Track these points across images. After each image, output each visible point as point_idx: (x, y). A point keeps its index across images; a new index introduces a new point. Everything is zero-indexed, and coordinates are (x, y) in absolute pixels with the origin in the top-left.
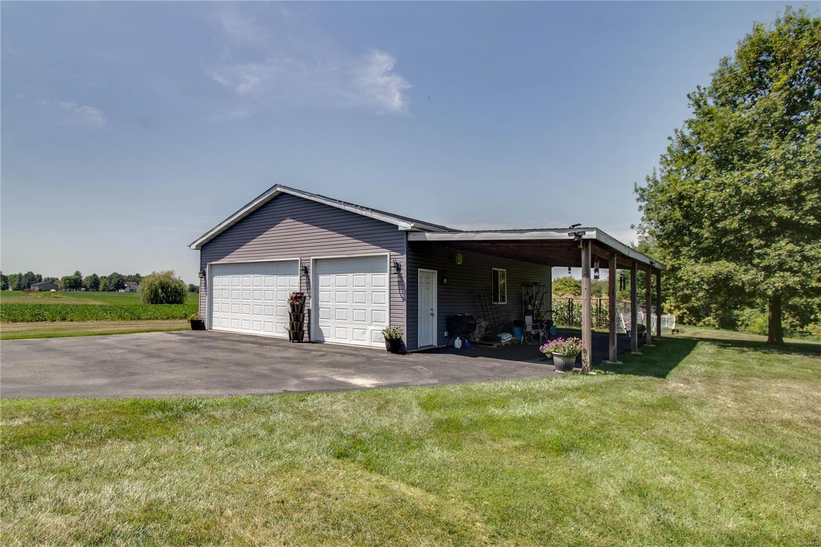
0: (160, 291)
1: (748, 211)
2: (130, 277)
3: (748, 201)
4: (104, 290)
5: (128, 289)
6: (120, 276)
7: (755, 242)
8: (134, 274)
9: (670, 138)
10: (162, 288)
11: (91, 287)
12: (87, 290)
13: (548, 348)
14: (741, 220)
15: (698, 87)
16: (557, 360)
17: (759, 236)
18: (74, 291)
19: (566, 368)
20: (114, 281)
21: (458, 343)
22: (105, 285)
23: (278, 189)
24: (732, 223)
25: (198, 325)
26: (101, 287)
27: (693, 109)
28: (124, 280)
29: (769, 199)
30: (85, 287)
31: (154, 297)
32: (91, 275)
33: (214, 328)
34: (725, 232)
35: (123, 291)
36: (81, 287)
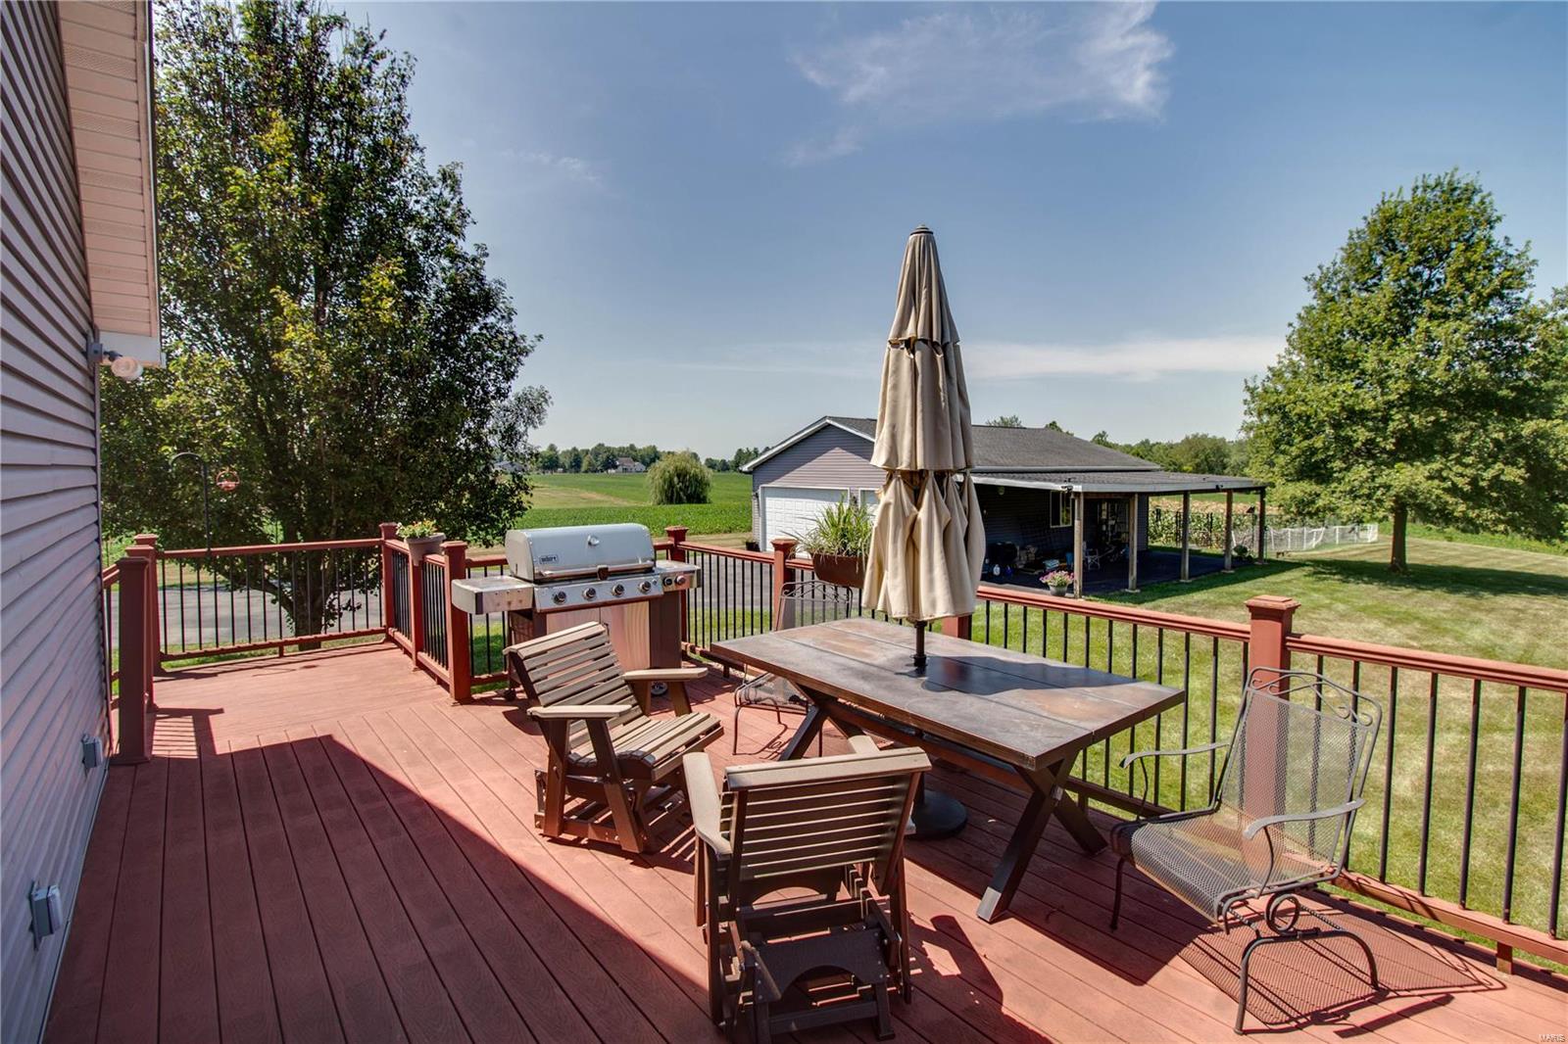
0: (676, 479)
2: (621, 449)
4: (586, 472)
5: (620, 469)
6: (609, 449)
8: (627, 445)
9: (1290, 325)
10: (679, 476)
11: (572, 467)
12: (565, 471)
15: (1320, 267)
18: (548, 474)
20: (602, 457)
22: (590, 464)
23: (828, 421)
25: (751, 547)
26: (584, 466)
28: (614, 456)
30: (563, 466)
31: (669, 487)
32: (570, 449)
35: (613, 471)
36: (557, 467)
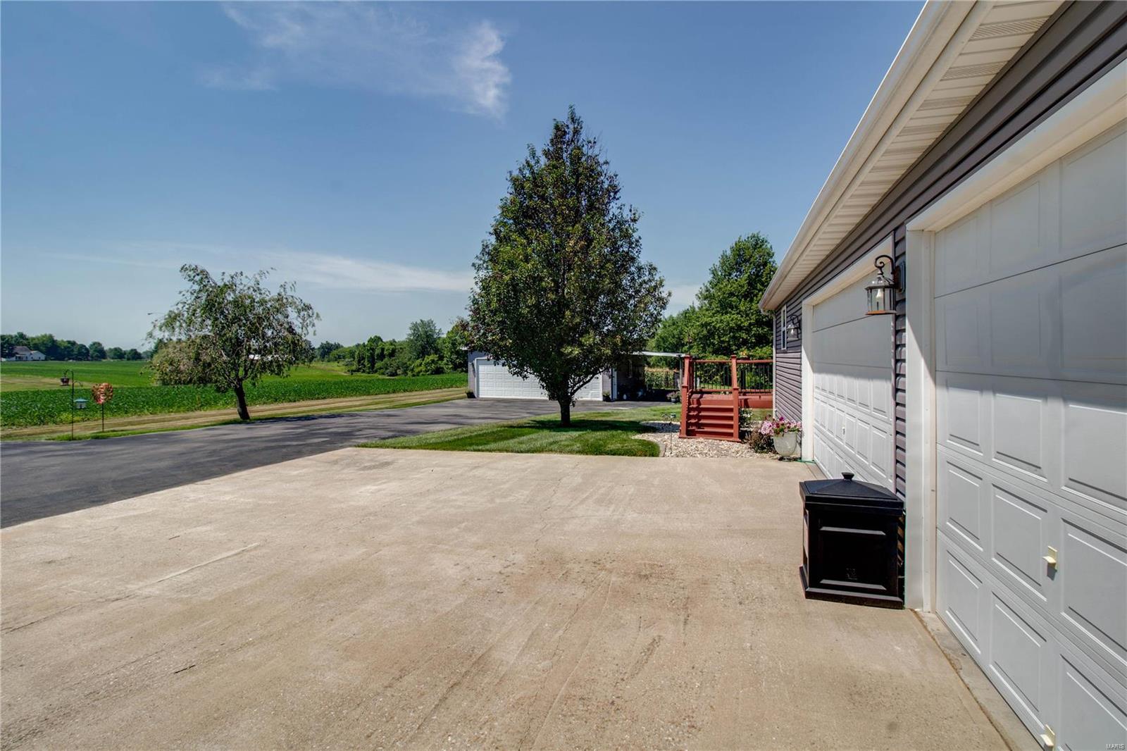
1: (731, 334)
3: (731, 329)
7: (734, 348)
13: (669, 396)
14: (730, 337)
15: (714, 264)
16: (672, 400)
17: (735, 345)
19: (676, 402)
21: (625, 397)
24: (726, 339)
25: (471, 395)
27: (712, 276)
29: (740, 328)
33: (480, 396)
34: (723, 342)
